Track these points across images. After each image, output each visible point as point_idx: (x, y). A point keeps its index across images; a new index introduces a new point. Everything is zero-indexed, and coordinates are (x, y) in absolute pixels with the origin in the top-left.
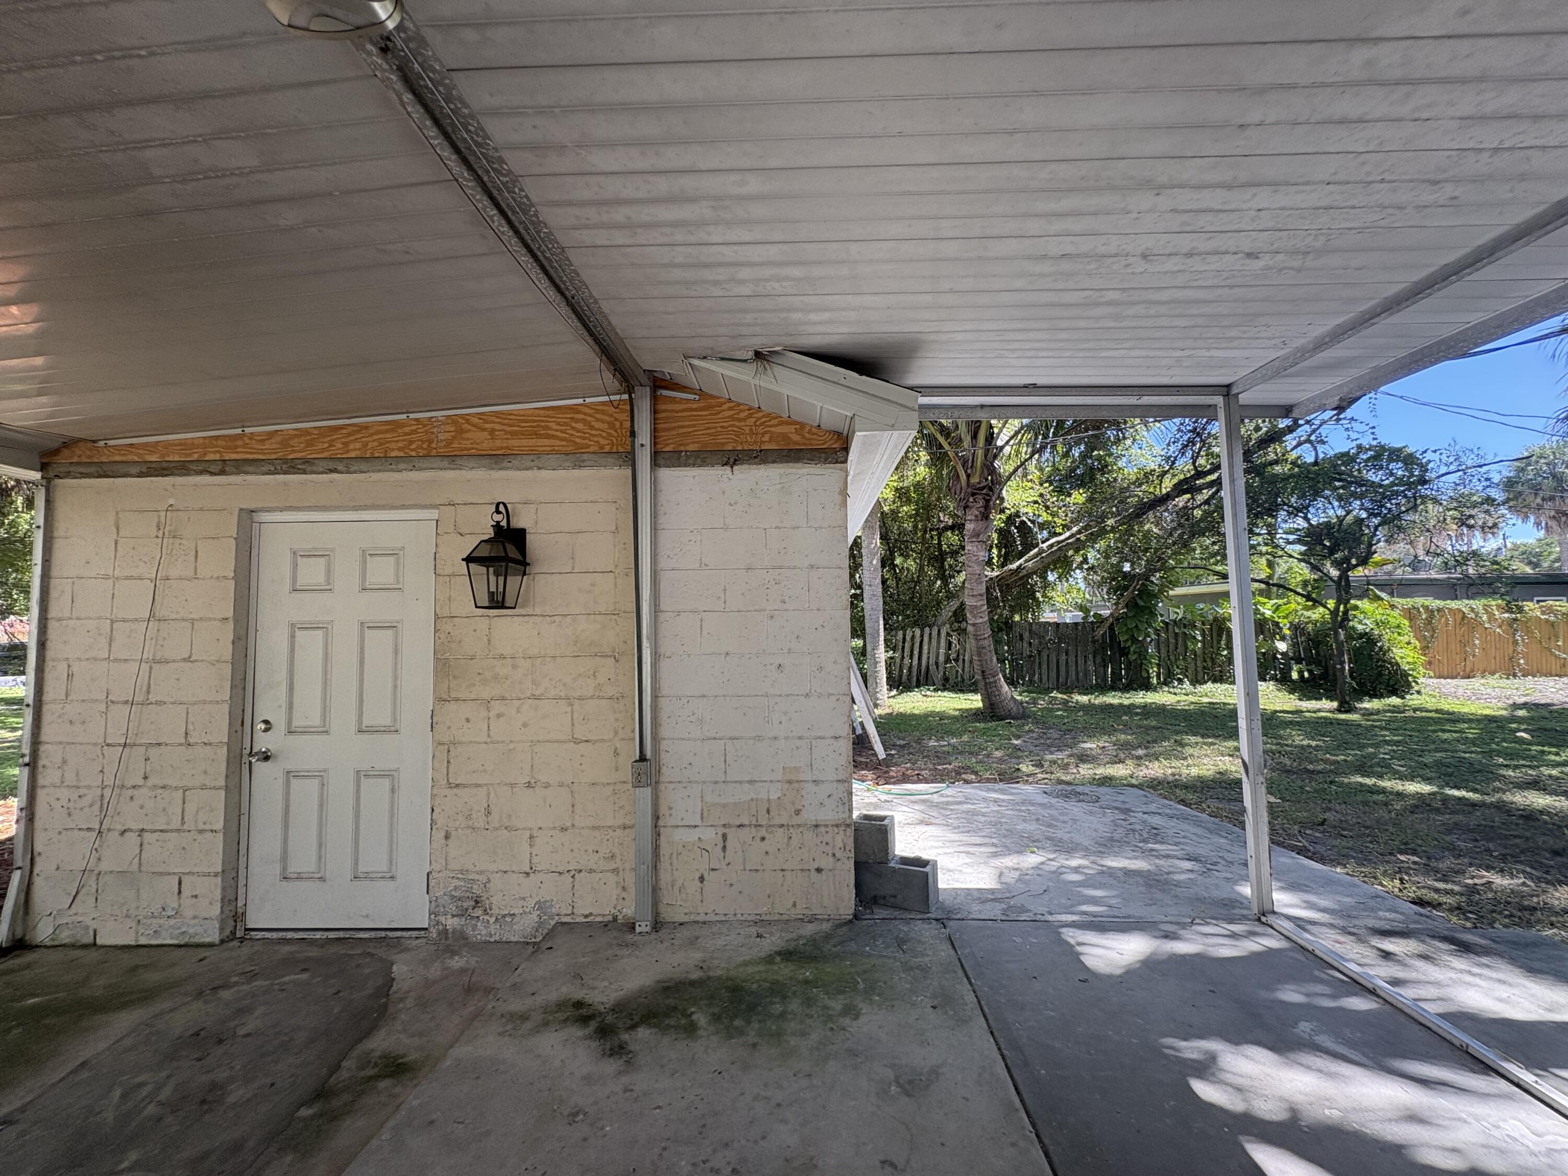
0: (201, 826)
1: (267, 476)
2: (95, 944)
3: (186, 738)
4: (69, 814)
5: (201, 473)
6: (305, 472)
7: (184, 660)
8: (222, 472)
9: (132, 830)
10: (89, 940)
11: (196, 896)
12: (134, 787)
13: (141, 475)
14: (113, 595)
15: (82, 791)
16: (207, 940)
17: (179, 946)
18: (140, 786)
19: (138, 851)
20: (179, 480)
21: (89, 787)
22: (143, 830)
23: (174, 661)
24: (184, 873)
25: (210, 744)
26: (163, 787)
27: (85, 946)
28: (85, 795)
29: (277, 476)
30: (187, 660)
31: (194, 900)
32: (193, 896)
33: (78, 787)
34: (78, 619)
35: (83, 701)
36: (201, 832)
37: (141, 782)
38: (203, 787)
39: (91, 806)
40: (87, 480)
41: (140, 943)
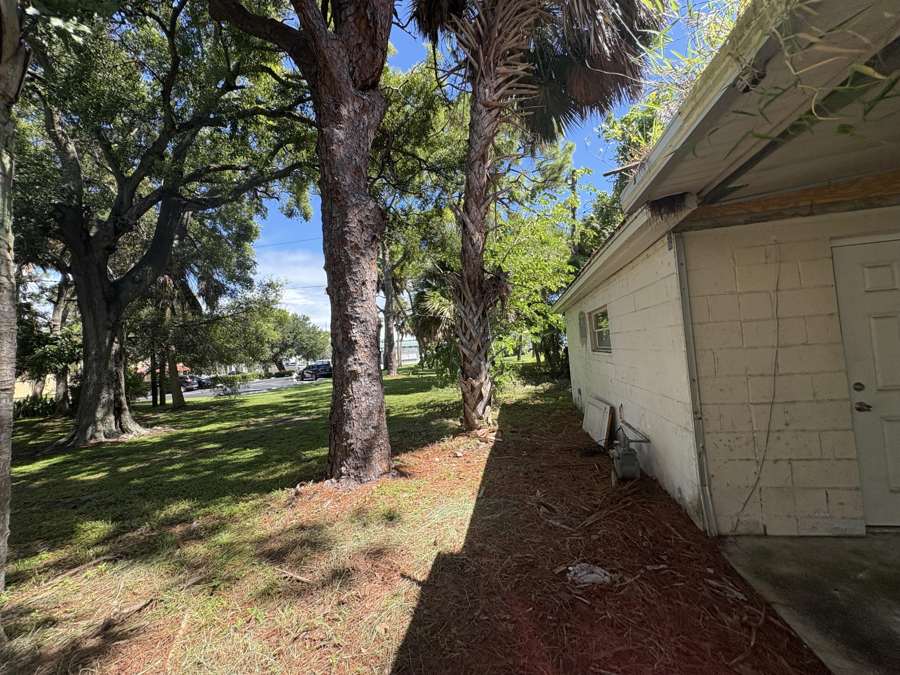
0: (839, 456)
1: (849, 213)
2: (766, 535)
3: (815, 396)
4: (731, 450)
5: (793, 216)
6: (880, 206)
7: (803, 344)
8: (811, 214)
9: (782, 460)
10: (761, 531)
11: (842, 504)
12: (779, 431)
13: (746, 223)
14: (739, 304)
15: (738, 435)
16: (856, 533)
17: (832, 537)
18: (783, 431)
19: (789, 473)
20: (777, 223)
21: (743, 432)
22: (790, 460)
23: (795, 345)
24: (829, 488)
25: (835, 400)
26: (803, 430)
27: (759, 536)
28: (740, 438)
29: (858, 212)
30: (805, 344)
31: (841, 506)
32: (840, 504)
33: (734, 432)
34: (715, 322)
35: (728, 376)
36: (839, 460)
37: (783, 427)
38: (835, 430)
39: (747, 444)
40: (707, 230)
41: (800, 534)
